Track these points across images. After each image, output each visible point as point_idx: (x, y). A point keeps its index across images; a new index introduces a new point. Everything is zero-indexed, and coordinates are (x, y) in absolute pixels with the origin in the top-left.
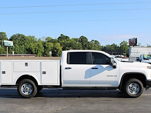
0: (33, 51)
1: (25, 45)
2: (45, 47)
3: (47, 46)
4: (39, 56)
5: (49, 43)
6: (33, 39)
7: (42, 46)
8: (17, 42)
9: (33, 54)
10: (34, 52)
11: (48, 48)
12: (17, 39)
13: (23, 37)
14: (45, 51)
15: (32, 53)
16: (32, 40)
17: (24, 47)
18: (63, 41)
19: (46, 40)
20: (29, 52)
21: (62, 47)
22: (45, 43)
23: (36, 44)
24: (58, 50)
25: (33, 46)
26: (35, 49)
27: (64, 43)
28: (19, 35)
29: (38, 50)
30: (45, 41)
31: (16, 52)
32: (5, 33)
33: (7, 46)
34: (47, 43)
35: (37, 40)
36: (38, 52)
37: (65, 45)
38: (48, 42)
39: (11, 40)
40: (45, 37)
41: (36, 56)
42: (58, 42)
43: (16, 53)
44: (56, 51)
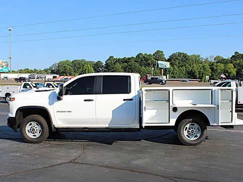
0: (197, 74)
1: (186, 67)
2: (212, 69)
3: (215, 68)
4: (204, 82)
5: (219, 64)
6: (198, 59)
7: (208, 68)
8: (177, 63)
9: (197, 79)
10: (198, 76)
11: (216, 70)
12: (177, 59)
13: (185, 56)
14: (212, 75)
15: (195, 77)
16: (196, 59)
17: (184, 70)
18: (238, 61)
19: (215, 60)
20: (191, 75)
21: (236, 69)
22: (213, 64)
23: (201, 65)
24: (230, 73)
25: (196, 68)
26: (199, 72)
27: (239, 64)
28: (180, 54)
29: (202, 74)
30: (213, 61)
31: (175, 75)
32: (162, 52)
33: (162, 68)
34: (215, 64)
35: (204, 60)
36: (202, 76)
37: (240, 67)
38: (217, 63)
39: (169, 60)
40: (213, 56)
41: (200, 81)
42: (231, 63)
43: (175, 77)
44: (227, 74)
